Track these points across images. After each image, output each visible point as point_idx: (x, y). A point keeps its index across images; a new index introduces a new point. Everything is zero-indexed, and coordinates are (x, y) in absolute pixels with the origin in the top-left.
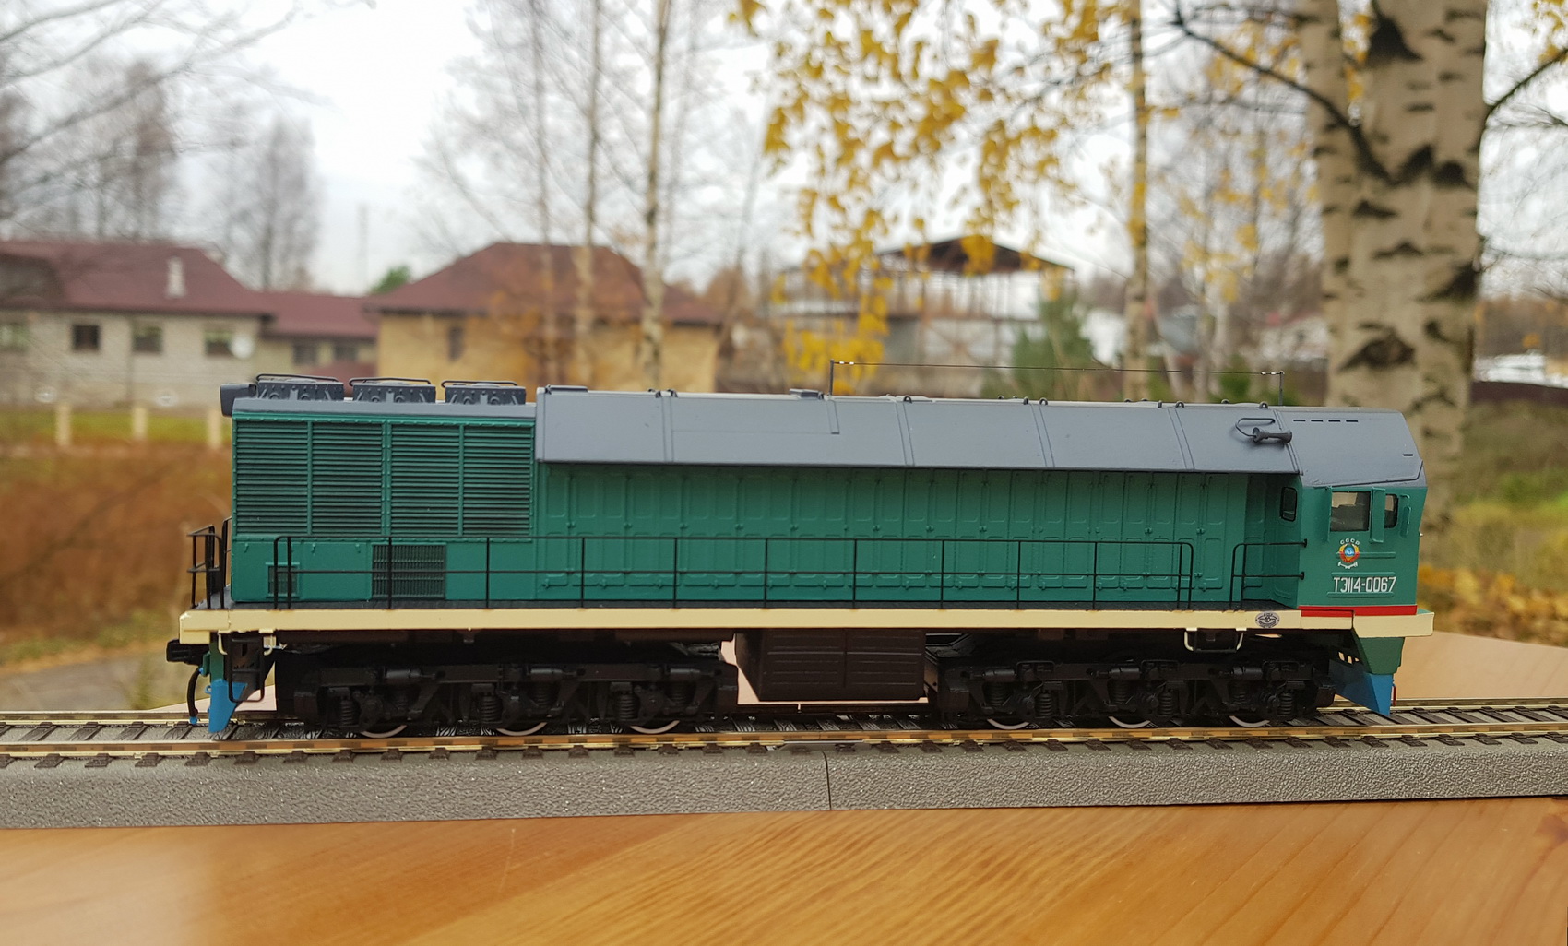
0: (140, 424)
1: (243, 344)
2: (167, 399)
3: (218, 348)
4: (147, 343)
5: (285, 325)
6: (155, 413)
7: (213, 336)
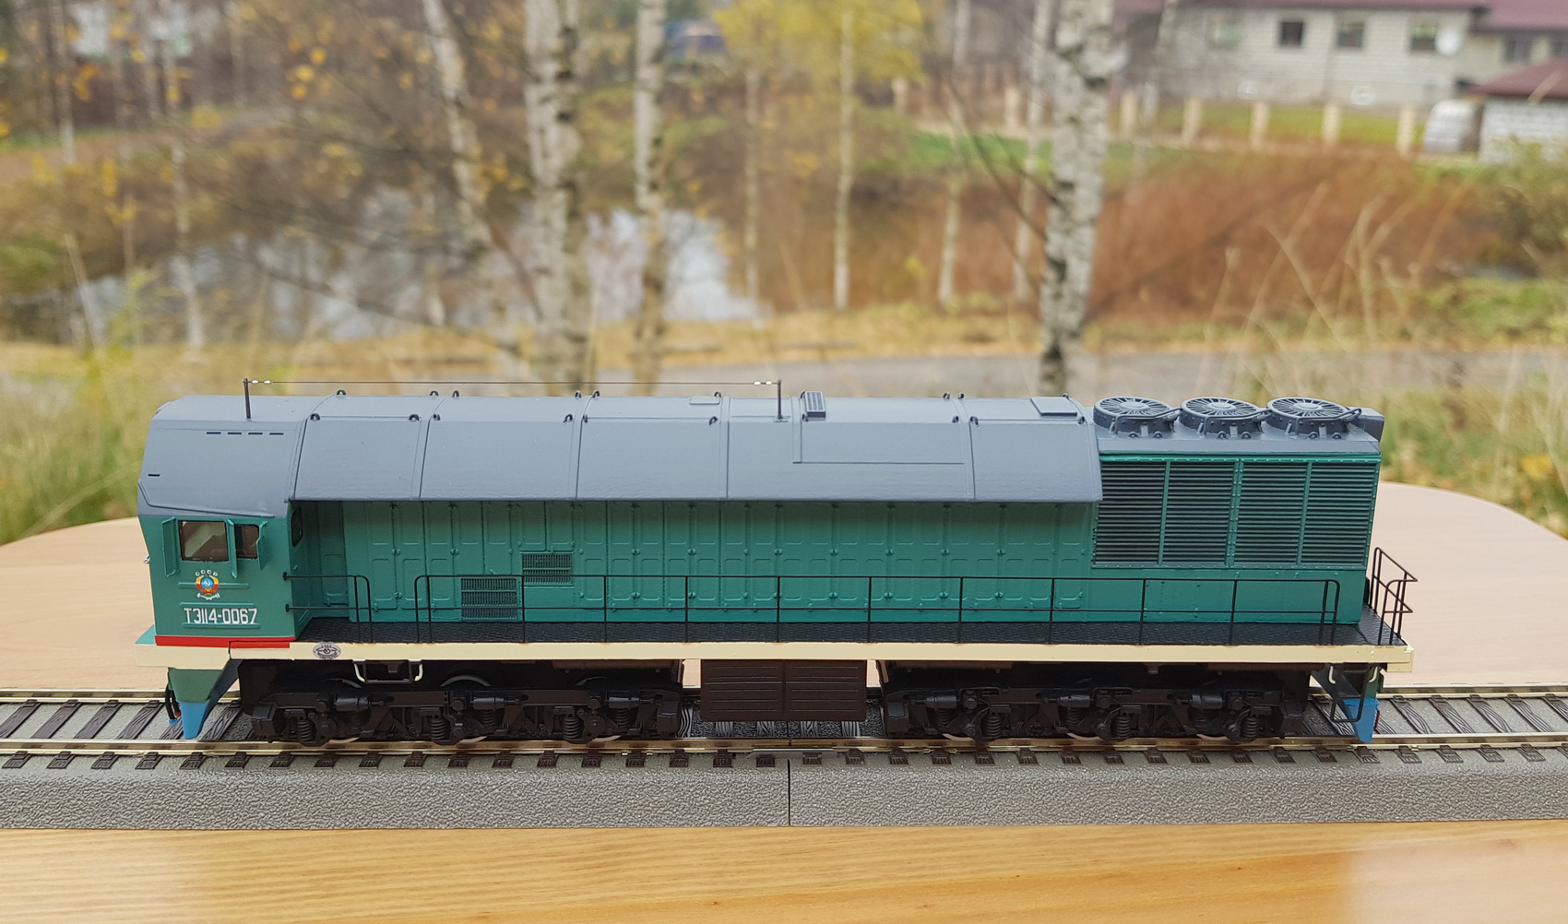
0: (1331, 124)
1: (1450, 38)
2: (1364, 97)
3: (1423, 44)
4: (1350, 39)
5: (1499, 18)
6: (1348, 111)
7: (1418, 31)
